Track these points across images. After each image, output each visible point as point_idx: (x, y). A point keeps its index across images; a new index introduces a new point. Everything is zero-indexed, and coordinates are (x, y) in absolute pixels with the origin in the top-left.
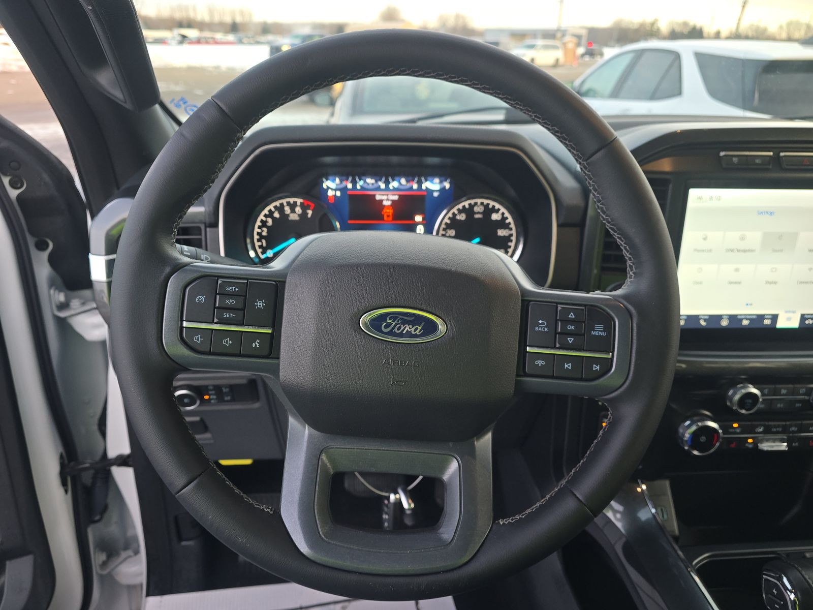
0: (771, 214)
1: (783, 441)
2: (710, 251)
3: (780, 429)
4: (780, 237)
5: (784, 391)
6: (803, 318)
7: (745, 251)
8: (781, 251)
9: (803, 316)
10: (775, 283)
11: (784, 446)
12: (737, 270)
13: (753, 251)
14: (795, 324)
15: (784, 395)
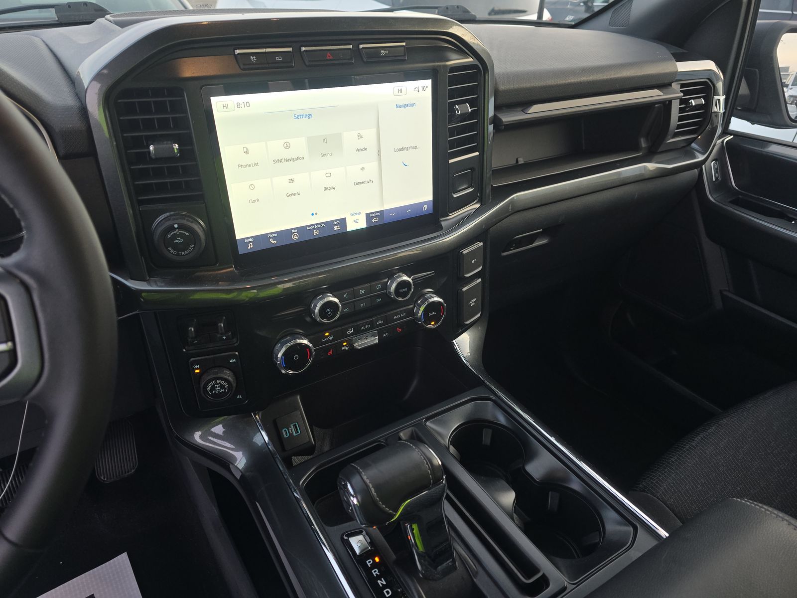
0: (309, 116)
1: (374, 336)
2: (257, 164)
3: (368, 326)
4: (325, 140)
5: (362, 292)
6: (369, 217)
7: (293, 160)
8: (330, 154)
9: (368, 215)
10: (334, 188)
11: (376, 340)
12: (291, 181)
13: (303, 158)
14: (362, 224)
15: (363, 295)
